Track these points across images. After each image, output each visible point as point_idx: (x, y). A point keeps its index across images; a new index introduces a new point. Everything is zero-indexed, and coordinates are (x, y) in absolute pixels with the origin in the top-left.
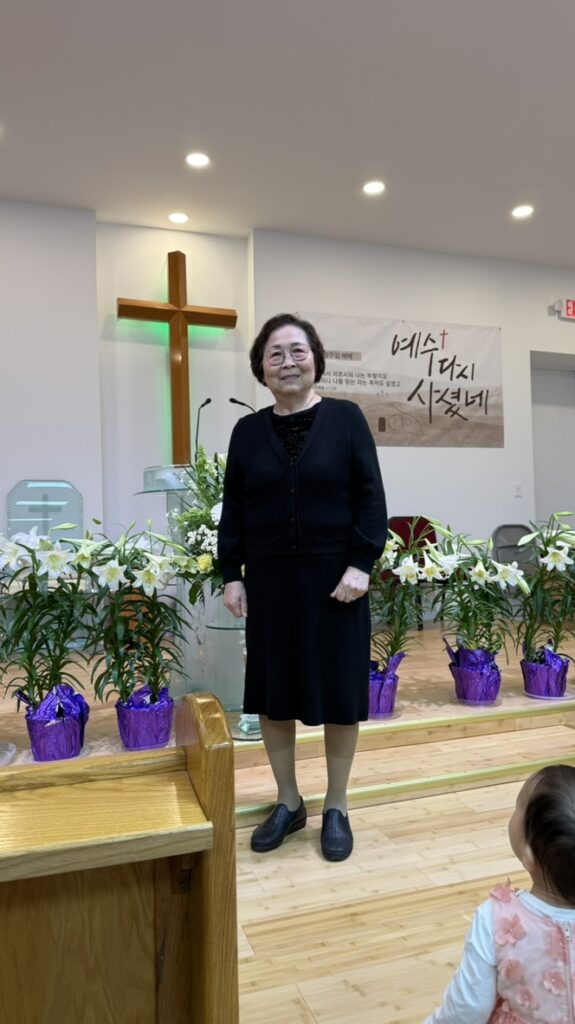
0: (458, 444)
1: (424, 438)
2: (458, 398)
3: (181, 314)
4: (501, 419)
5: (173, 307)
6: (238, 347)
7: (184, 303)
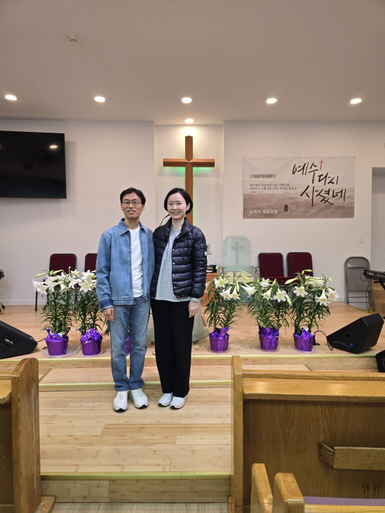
0: (327, 216)
1: (308, 214)
2: (328, 194)
3: (190, 164)
4: (353, 203)
5: (186, 161)
6: (218, 175)
7: (192, 158)
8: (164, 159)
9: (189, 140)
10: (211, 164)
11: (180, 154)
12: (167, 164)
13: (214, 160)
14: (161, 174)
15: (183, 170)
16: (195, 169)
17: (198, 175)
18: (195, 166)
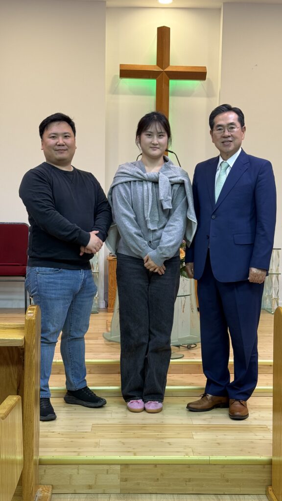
3: (165, 74)
5: (158, 69)
6: (210, 94)
7: (168, 65)
8: (121, 65)
9: (163, 34)
10: (199, 75)
11: (148, 57)
12: (127, 73)
13: (205, 67)
14: (115, 91)
15: (152, 84)
16: (172, 83)
17: (176, 94)
18: (172, 78)
